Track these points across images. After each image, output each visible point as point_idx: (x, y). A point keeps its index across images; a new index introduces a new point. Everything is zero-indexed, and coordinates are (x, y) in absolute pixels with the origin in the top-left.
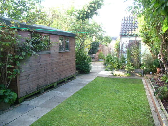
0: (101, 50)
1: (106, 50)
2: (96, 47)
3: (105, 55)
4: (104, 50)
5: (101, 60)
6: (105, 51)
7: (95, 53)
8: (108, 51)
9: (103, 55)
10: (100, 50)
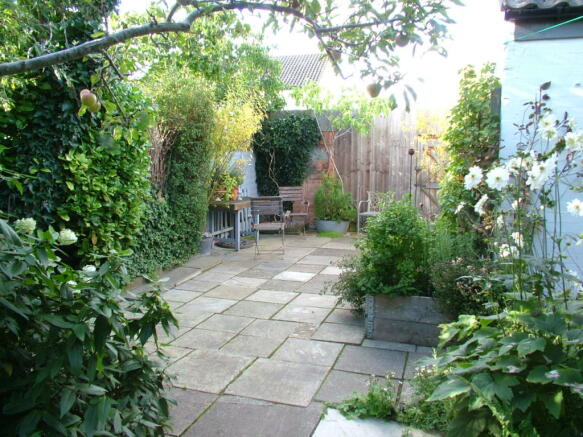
0: (333, 165)
1: (363, 168)
2: (302, 143)
3: (355, 197)
4: (347, 167)
5: (329, 225)
6: (355, 171)
7: (298, 184)
8: (373, 174)
9: (342, 193)
10: (326, 167)
